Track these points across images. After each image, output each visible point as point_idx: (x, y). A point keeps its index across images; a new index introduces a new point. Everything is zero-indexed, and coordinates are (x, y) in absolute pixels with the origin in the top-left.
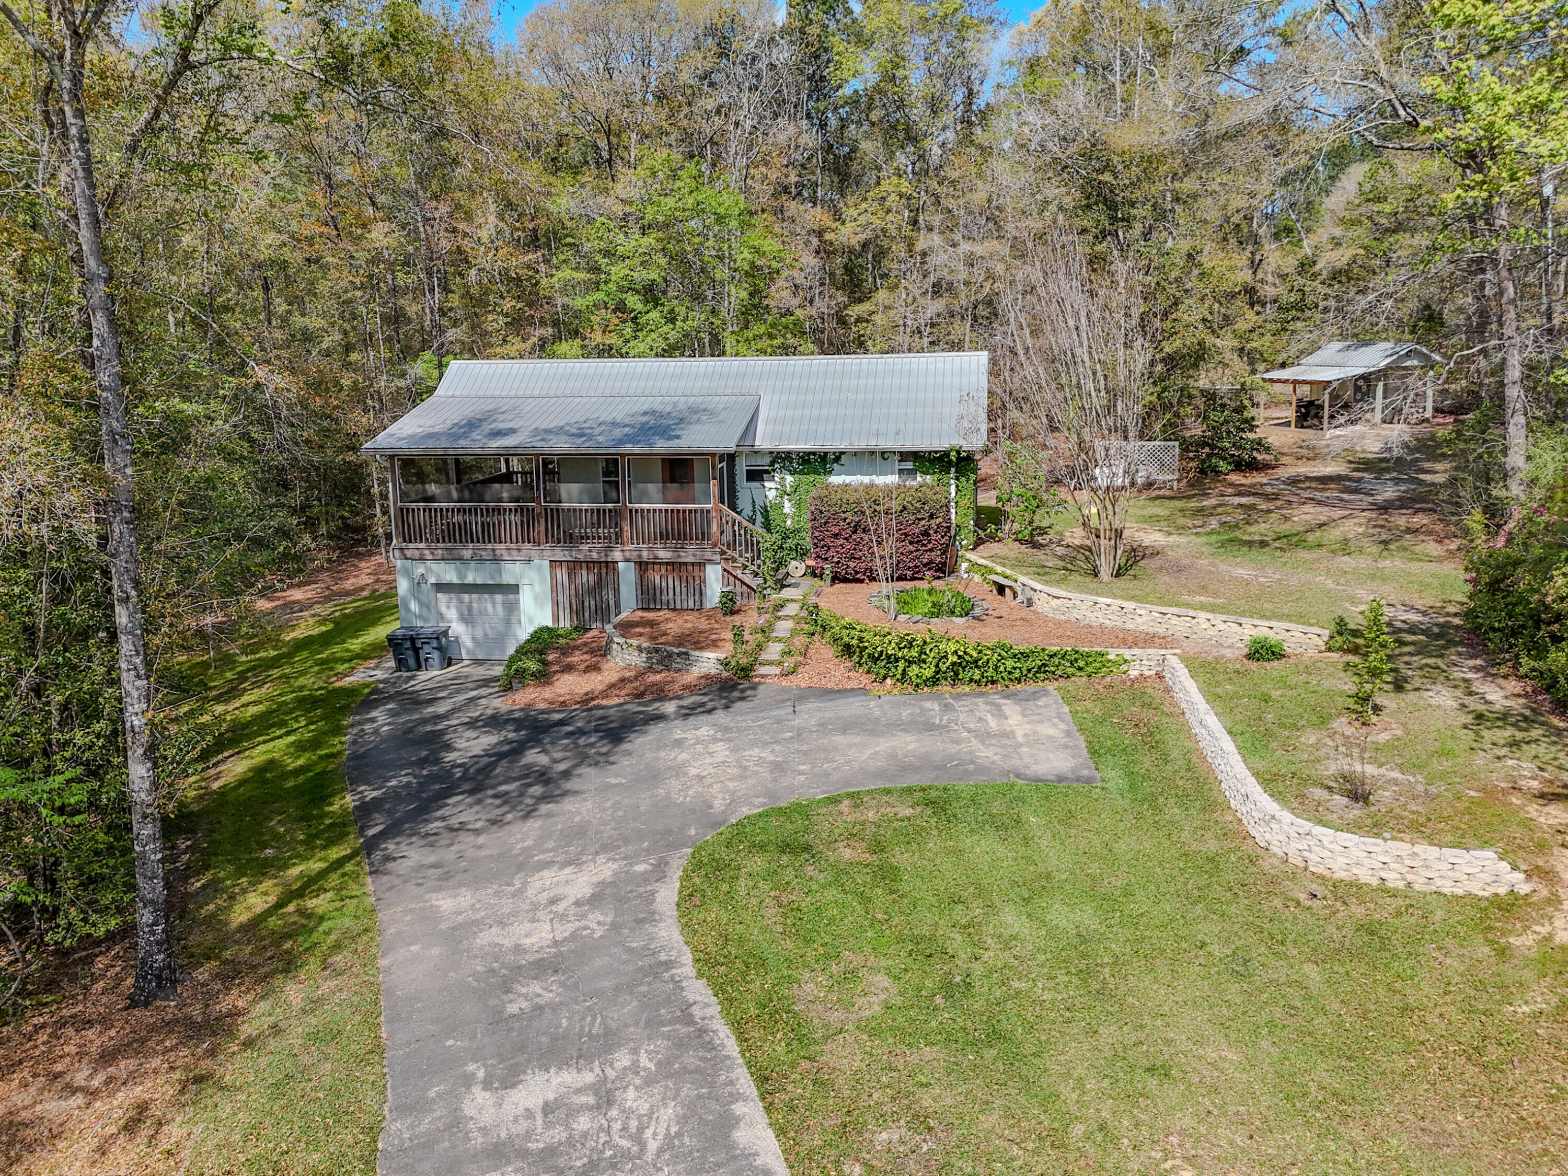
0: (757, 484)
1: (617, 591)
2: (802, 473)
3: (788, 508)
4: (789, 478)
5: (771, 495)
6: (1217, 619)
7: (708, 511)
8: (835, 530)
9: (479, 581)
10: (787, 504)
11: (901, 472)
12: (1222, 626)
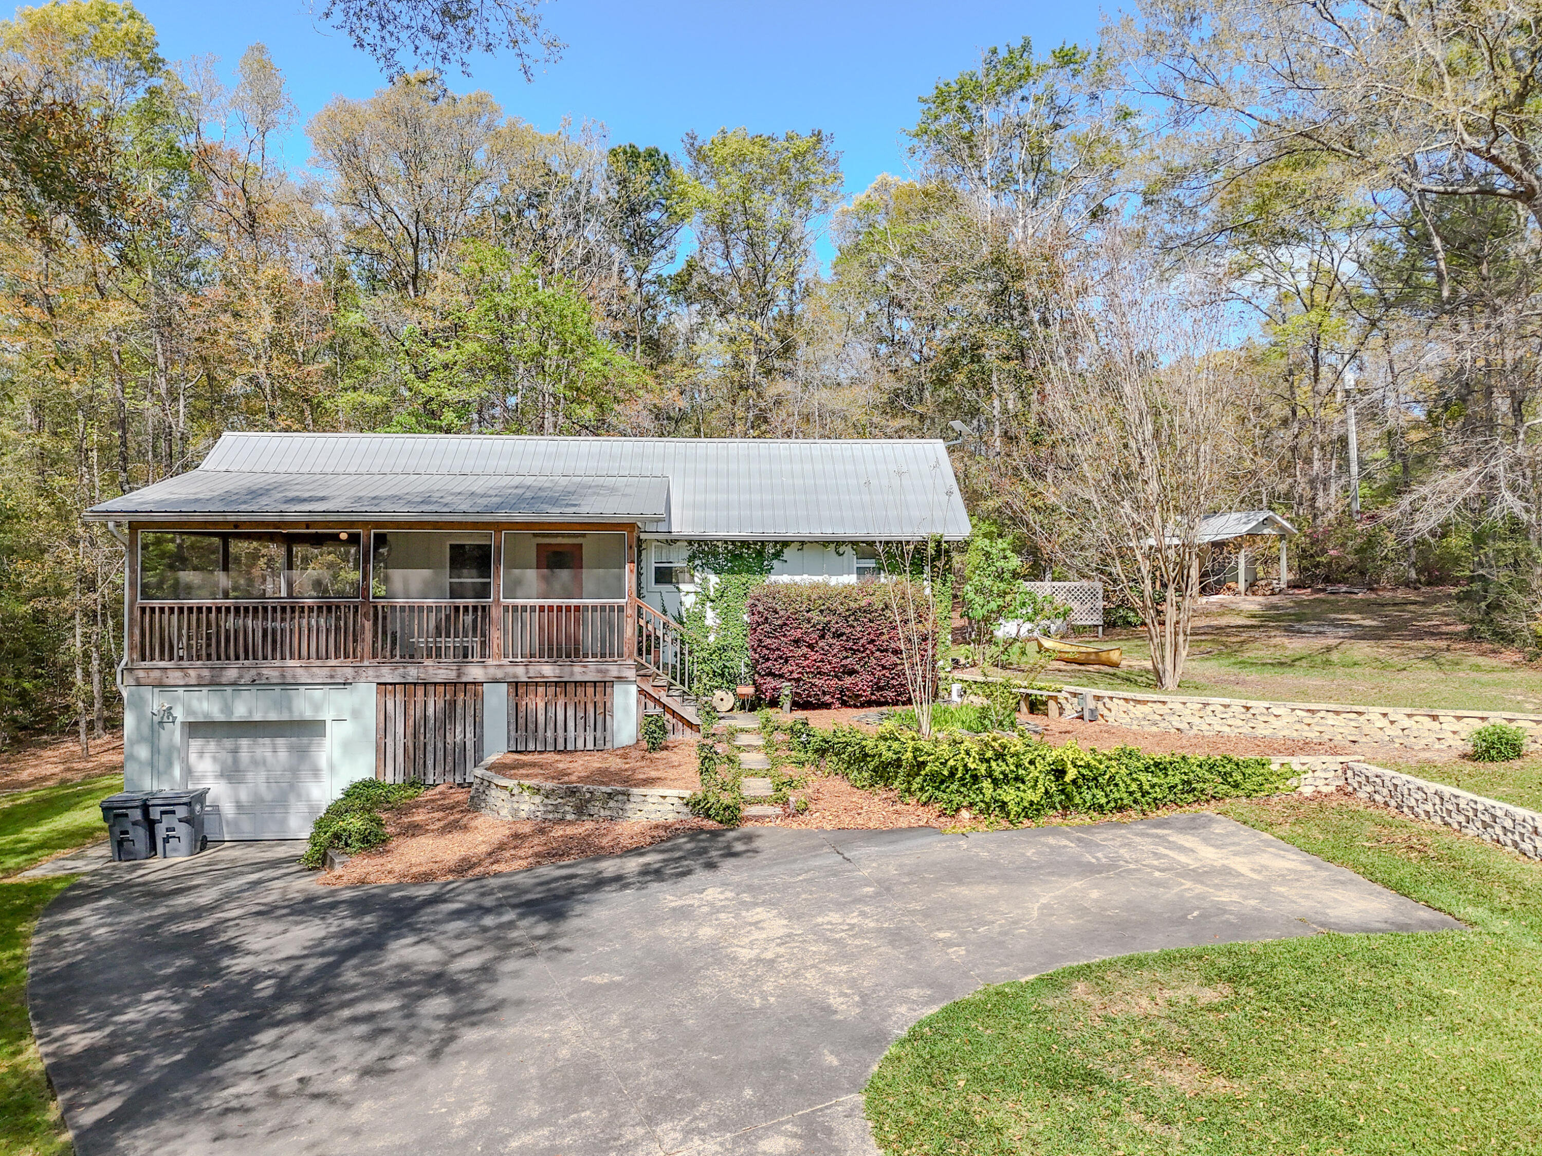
0: (670, 587)
1: (478, 724)
2: (731, 571)
3: (711, 618)
4: (713, 579)
5: (689, 601)
6: (1398, 714)
7: (621, 609)
8: (798, 634)
9: (257, 717)
10: (710, 614)
11: (861, 571)
12: (1407, 723)
